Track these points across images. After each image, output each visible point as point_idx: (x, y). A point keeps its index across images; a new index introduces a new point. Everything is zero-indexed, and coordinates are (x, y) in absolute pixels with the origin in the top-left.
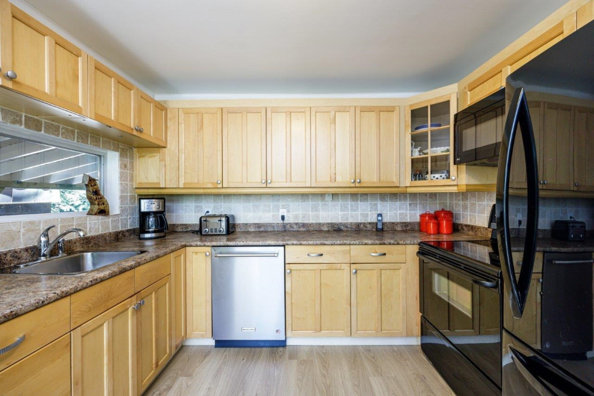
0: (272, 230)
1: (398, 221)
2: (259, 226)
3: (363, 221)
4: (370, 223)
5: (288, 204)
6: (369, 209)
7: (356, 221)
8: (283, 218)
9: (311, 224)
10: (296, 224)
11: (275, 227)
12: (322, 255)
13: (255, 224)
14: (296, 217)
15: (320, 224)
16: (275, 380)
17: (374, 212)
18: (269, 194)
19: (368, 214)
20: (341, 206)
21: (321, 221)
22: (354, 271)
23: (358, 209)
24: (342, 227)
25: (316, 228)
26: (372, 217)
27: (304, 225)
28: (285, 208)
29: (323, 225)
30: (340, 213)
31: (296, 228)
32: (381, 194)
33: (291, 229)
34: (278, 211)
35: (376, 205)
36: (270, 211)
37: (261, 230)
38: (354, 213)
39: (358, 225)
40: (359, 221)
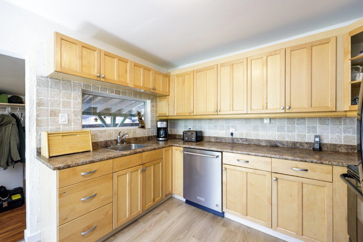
0: (225, 141)
1: (343, 143)
2: (217, 138)
3: (300, 141)
4: (307, 143)
5: (236, 125)
6: (307, 131)
7: (292, 141)
8: (232, 134)
9: (252, 140)
10: (241, 139)
11: (227, 140)
12: (248, 162)
13: (215, 137)
14: (242, 134)
15: (259, 140)
16: (207, 233)
17: (312, 134)
18: (223, 119)
19: (305, 135)
20: (278, 128)
21: (260, 138)
22: (274, 179)
23: (295, 131)
24: (279, 144)
25: (256, 143)
26: (310, 138)
27: (247, 140)
28: (234, 128)
29: (262, 141)
30: (277, 133)
31: (241, 142)
32: (320, 118)
33: (238, 142)
34: (229, 129)
35: (315, 128)
36: (224, 130)
37: (218, 141)
38: (290, 133)
39: (294, 144)
40: (296, 140)
